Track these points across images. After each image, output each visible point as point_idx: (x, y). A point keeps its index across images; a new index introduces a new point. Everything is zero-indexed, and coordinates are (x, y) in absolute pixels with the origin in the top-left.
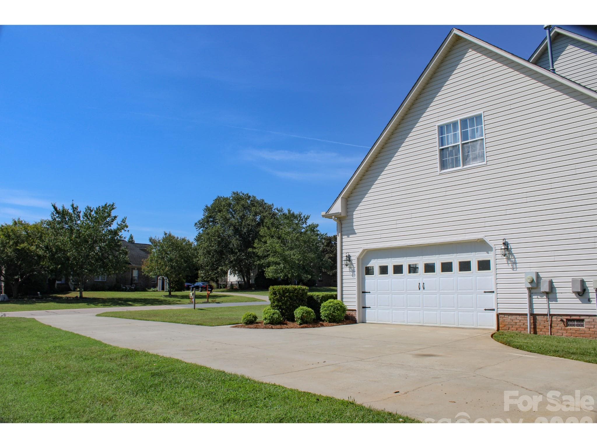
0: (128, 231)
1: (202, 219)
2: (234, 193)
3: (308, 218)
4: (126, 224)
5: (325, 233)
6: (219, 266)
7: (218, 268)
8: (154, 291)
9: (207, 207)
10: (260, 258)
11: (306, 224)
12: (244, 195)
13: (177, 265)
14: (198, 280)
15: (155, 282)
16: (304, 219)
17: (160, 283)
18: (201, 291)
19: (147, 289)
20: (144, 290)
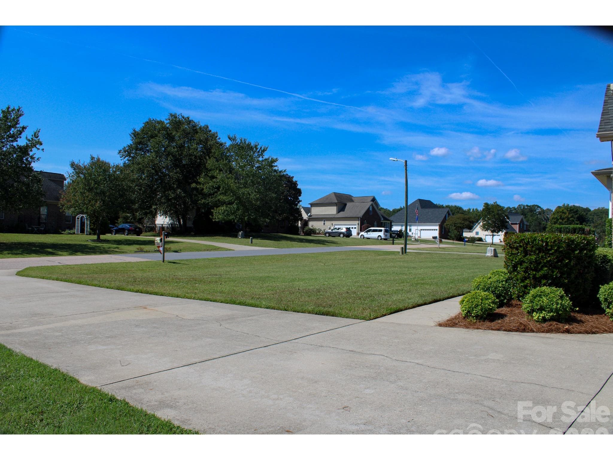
0: (43, 149)
1: (129, 146)
2: (171, 115)
3: (266, 150)
4: (39, 139)
5: (284, 170)
6: (153, 204)
7: (151, 207)
8: (70, 234)
9: (134, 130)
10: (205, 196)
11: (263, 158)
12: (184, 118)
13: (109, 200)
14: (118, 221)
15: (70, 222)
16: (260, 151)
17: (78, 224)
18: (127, 235)
19: (60, 230)
20: (57, 232)
